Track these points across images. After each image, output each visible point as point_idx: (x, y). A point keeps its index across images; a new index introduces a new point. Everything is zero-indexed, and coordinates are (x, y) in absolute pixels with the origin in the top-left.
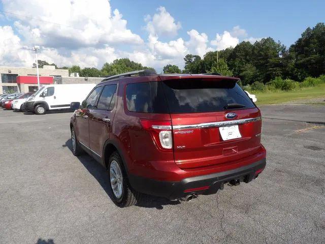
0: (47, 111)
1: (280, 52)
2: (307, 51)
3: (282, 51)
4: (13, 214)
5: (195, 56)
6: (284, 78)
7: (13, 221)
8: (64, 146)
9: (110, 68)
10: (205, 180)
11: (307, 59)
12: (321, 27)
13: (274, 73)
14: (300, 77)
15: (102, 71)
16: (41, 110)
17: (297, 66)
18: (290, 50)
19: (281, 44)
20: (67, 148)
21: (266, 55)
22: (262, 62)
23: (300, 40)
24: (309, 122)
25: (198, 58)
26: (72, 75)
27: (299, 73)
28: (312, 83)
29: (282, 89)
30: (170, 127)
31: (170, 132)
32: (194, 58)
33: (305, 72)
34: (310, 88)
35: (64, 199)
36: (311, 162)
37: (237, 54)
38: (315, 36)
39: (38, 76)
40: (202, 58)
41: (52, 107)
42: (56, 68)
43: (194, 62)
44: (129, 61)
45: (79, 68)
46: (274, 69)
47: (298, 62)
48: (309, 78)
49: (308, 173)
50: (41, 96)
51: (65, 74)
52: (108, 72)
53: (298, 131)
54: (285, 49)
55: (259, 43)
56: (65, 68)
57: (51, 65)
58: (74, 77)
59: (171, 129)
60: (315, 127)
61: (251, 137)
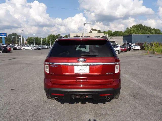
9: (129, 31)
15: (125, 32)
45: (111, 31)
61: (100, 74)
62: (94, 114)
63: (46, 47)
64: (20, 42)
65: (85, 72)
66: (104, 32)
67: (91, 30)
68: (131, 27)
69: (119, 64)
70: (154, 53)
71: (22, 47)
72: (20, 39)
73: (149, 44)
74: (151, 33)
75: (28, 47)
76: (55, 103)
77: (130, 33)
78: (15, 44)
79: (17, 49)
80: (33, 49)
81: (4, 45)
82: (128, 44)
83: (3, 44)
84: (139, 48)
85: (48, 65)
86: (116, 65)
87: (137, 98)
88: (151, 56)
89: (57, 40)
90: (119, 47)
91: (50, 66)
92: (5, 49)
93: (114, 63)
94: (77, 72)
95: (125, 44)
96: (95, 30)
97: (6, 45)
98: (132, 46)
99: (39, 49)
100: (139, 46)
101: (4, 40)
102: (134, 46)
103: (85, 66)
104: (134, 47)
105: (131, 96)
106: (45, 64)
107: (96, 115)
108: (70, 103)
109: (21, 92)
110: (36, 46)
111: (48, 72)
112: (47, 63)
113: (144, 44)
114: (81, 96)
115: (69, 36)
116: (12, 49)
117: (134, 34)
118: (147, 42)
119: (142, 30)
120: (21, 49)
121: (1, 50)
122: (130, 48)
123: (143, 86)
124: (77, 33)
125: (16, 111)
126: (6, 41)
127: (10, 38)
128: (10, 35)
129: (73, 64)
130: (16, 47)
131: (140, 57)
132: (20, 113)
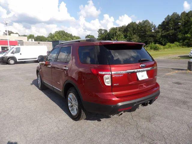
0: (16, 62)
1: (153, 29)
2: (167, 28)
3: (154, 28)
4: (9, 128)
5: (104, 30)
6: (155, 44)
7: (10, 132)
8: (31, 84)
9: (53, 36)
10: (128, 104)
11: (168, 33)
12: (175, 15)
13: (149, 40)
14: (163, 43)
15: (48, 38)
16: (12, 62)
17: (162, 36)
18: (159, 28)
19: (153, 24)
20: (34, 85)
21: (145, 30)
22: (143, 34)
23: (164, 22)
24: (173, 69)
25: (106, 31)
26: (30, 40)
27: (163, 41)
28: (170, 46)
29: (154, 50)
30: (110, 73)
31: (110, 75)
32: (104, 31)
33: (166, 40)
34: (169, 49)
35: (39, 117)
36: (178, 92)
37: (128, 29)
38: (172, 20)
39: (8, 41)
40: (108, 31)
41: (19, 60)
42: (19, 36)
43: (103, 34)
44: (64, 32)
45: (33, 36)
46: (150, 38)
47: (163, 34)
48: (169, 44)
49: (178, 97)
50: (11, 53)
51: (25, 39)
52: (52, 38)
53: (168, 74)
54: (155, 27)
55: (141, 23)
56: (25, 36)
57: (15, 34)
58: (31, 41)
59: (110, 74)
60: (176, 71)
68: (54, 33)
91: (113, 76)
96: (12, 33)
111: (110, 85)
119: (65, 36)
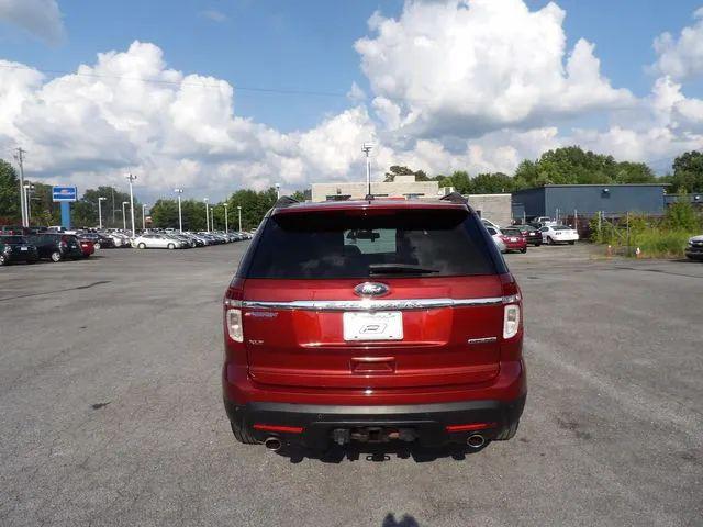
9: (532, 172)
15: (516, 178)
31: (240, 311)
44: (580, 152)
45: (465, 176)
51: (431, 191)
52: (529, 180)
59: (241, 306)
61: (443, 343)
62: (424, 506)
63: (225, 236)
64: (128, 218)
65: (385, 336)
66: (440, 178)
67: (391, 173)
68: (540, 158)
69: (517, 303)
70: (631, 254)
71: (133, 237)
72: (128, 207)
73: (610, 220)
74: (613, 177)
75: (158, 237)
76: (265, 459)
77: (535, 180)
78: (108, 226)
79: (115, 247)
80: (177, 244)
81: (67, 233)
82: (529, 220)
83: (63, 229)
84: (572, 235)
85: (238, 312)
86: (507, 308)
87: (588, 437)
88: (620, 264)
89: (274, 211)
90: (499, 234)
91: (247, 314)
92: (70, 245)
93: (500, 299)
94: (353, 339)
95: (519, 223)
96: (407, 172)
97: (74, 233)
98: (547, 229)
99: (200, 245)
100: (573, 228)
101: (66, 215)
102: (555, 228)
103: (386, 314)
104: (552, 230)
105: (563, 426)
106: (227, 308)
107: (431, 511)
108: (324, 460)
109: (132, 418)
110: (188, 233)
111: (240, 340)
112: (234, 303)
113: (592, 221)
114: (372, 432)
115: (308, 194)
116: (97, 247)
117: (551, 183)
118: (601, 215)
119: (580, 167)
120: (129, 246)
121: (57, 250)
122: (539, 236)
123: (603, 384)
124: (339, 184)
125: (112, 496)
126: (73, 217)
127: (89, 206)
128: (91, 195)
129: (339, 304)
130: (110, 237)
131: (578, 269)
132: (127, 503)
